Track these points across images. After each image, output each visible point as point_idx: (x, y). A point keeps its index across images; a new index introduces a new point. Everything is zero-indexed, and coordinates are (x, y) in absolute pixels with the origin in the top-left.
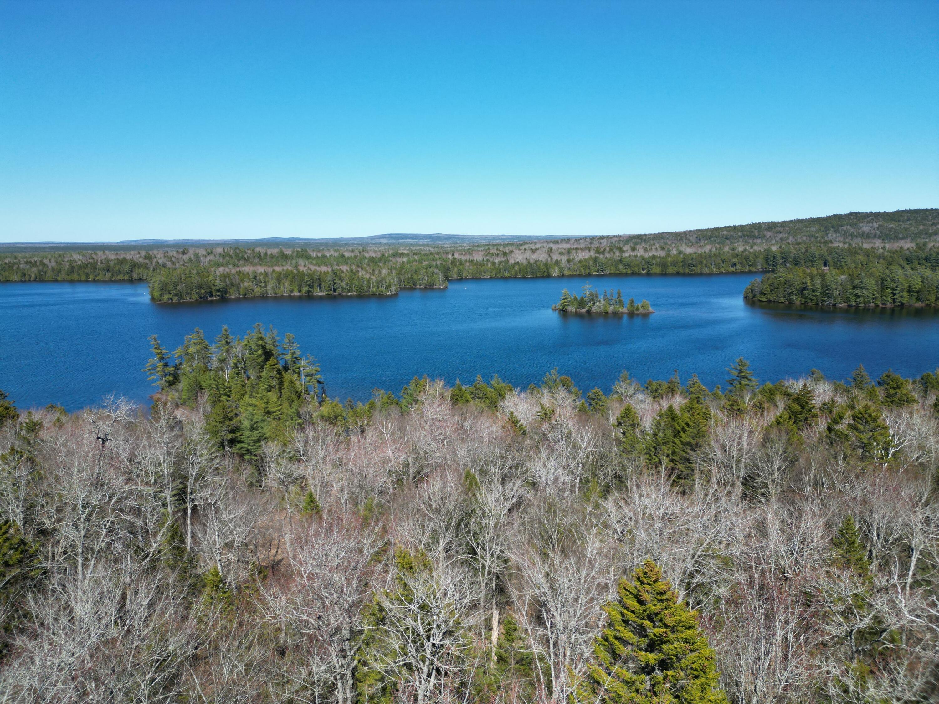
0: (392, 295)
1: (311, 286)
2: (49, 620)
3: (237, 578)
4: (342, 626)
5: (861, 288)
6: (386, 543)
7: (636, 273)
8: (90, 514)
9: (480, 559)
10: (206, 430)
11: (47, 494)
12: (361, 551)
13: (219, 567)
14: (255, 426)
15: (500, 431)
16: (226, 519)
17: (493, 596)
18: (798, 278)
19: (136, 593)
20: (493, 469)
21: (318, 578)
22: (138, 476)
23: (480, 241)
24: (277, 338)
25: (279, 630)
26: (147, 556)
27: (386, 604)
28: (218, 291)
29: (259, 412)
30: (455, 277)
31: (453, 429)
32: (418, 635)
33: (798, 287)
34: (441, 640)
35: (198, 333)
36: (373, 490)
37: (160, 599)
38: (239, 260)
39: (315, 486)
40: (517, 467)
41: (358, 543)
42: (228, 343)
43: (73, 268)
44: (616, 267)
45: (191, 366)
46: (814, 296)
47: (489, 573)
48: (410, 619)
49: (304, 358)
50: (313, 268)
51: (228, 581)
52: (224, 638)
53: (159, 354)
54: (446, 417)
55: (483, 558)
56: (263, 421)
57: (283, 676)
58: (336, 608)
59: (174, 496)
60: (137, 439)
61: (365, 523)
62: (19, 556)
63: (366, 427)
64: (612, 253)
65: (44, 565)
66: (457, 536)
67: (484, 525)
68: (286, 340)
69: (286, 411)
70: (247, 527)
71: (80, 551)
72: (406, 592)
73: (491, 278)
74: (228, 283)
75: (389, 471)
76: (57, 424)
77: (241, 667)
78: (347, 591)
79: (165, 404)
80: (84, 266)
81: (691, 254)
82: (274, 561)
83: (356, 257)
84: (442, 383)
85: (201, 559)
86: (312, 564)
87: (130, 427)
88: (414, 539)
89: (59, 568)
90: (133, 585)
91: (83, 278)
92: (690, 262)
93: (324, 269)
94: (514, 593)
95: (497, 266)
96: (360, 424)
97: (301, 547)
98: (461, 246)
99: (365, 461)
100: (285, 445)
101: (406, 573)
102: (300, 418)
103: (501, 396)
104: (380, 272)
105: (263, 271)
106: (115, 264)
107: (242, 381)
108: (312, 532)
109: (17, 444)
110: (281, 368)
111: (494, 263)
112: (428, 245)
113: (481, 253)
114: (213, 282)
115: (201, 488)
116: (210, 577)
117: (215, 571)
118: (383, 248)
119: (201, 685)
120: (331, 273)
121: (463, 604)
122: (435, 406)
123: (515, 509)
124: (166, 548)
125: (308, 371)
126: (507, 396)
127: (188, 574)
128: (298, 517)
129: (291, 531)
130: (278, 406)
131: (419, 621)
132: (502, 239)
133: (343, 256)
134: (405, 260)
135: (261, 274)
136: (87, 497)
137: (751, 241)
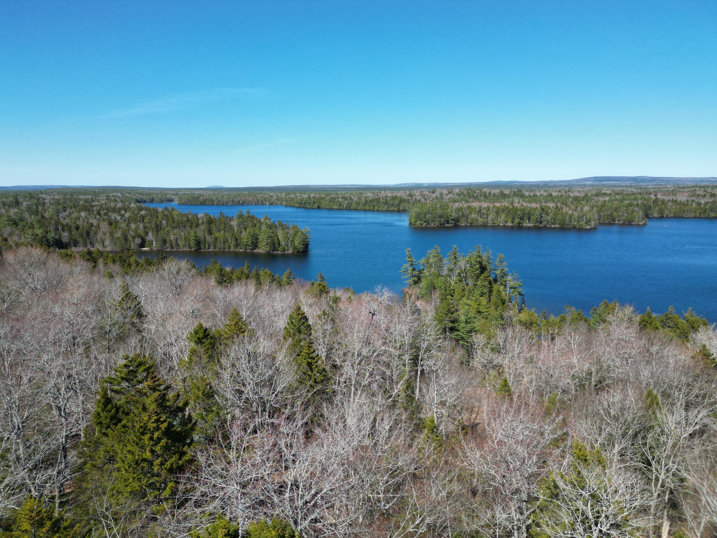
0: (591, 228)
1: (522, 219)
2: (333, 423)
3: (447, 428)
4: (521, 489)
6: (565, 434)
8: (361, 361)
9: (654, 471)
10: (435, 318)
11: (339, 343)
12: (542, 434)
13: (435, 417)
14: (469, 320)
15: (689, 360)
16: (443, 384)
17: (665, 507)
19: (382, 420)
20: (677, 393)
21: (505, 445)
22: (390, 342)
23: (686, 183)
24: (491, 257)
25: (473, 475)
26: (391, 397)
27: (561, 484)
28: (453, 220)
29: (473, 310)
30: (656, 215)
31: (639, 350)
32: (587, 518)
34: (608, 530)
35: (436, 249)
36: (557, 387)
37: (396, 428)
38: (470, 198)
39: (510, 374)
40: (704, 397)
41: (541, 427)
42: (455, 258)
43: (367, 201)
45: (429, 271)
47: (663, 486)
48: (581, 503)
49: (510, 274)
50: (525, 204)
51: (440, 429)
52: (435, 469)
53: (410, 261)
54: (632, 339)
55: (657, 471)
56: (475, 318)
57: (474, 511)
58: (518, 473)
59: (411, 359)
60: (392, 317)
61: (547, 413)
62: (322, 378)
63: (556, 336)
65: (334, 387)
66: (633, 445)
67: (661, 442)
68: (498, 260)
69: (492, 313)
70: (457, 393)
71: (353, 383)
72: (579, 479)
73: (695, 217)
74: (461, 214)
75: (573, 375)
76: (349, 300)
77: (444, 494)
78: (528, 462)
79: (411, 296)
80: (373, 201)
82: (473, 423)
83: (562, 196)
84: (631, 309)
85: (424, 408)
86: (502, 434)
87: (389, 308)
88: (591, 437)
89: (341, 391)
90: (381, 414)
91: (372, 208)
93: (534, 205)
94: (688, 513)
95: (702, 206)
96: (551, 332)
97: (494, 419)
98: (666, 188)
99: (552, 363)
100: (489, 338)
101: (581, 463)
102: (503, 320)
103: (694, 328)
104: (582, 209)
105: (486, 206)
106: (390, 199)
107: (463, 286)
108: (504, 408)
109: (327, 309)
110: (492, 280)
111: (699, 204)
112: (631, 186)
113: (686, 194)
114: (450, 214)
115: (428, 357)
116: (429, 422)
117: (432, 419)
118: (587, 189)
119: (417, 496)
120: (539, 209)
121: (633, 505)
122: (623, 328)
123: (697, 435)
124: (403, 395)
125: (512, 285)
126: (700, 330)
127: (415, 416)
128: (494, 395)
129: (488, 404)
130: (487, 309)
131: (589, 506)
132: (711, 181)
133: (551, 195)
134: (607, 199)
135: (485, 208)
136: (360, 349)
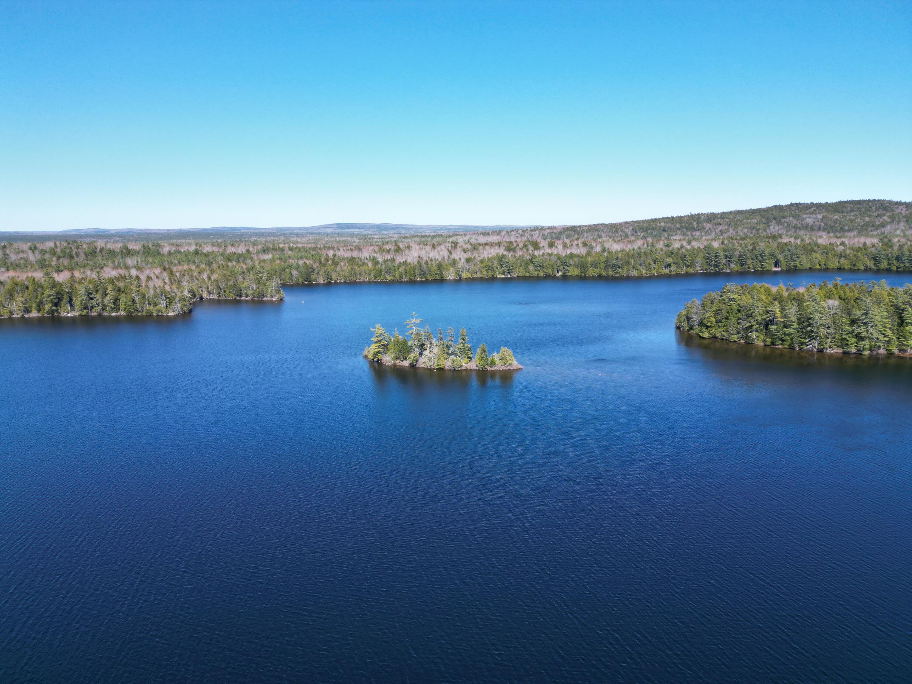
1: (56, 303)
5: (865, 324)
7: (550, 276)
18: (759, 304)
33: (760, 319)
44: (526, 268)
46: (786, 335)
64: (525, 250)
81: (616, 252)
92: (614, 262)
95: (379, 265)
111: (376, 263)
137: (689, 233)
